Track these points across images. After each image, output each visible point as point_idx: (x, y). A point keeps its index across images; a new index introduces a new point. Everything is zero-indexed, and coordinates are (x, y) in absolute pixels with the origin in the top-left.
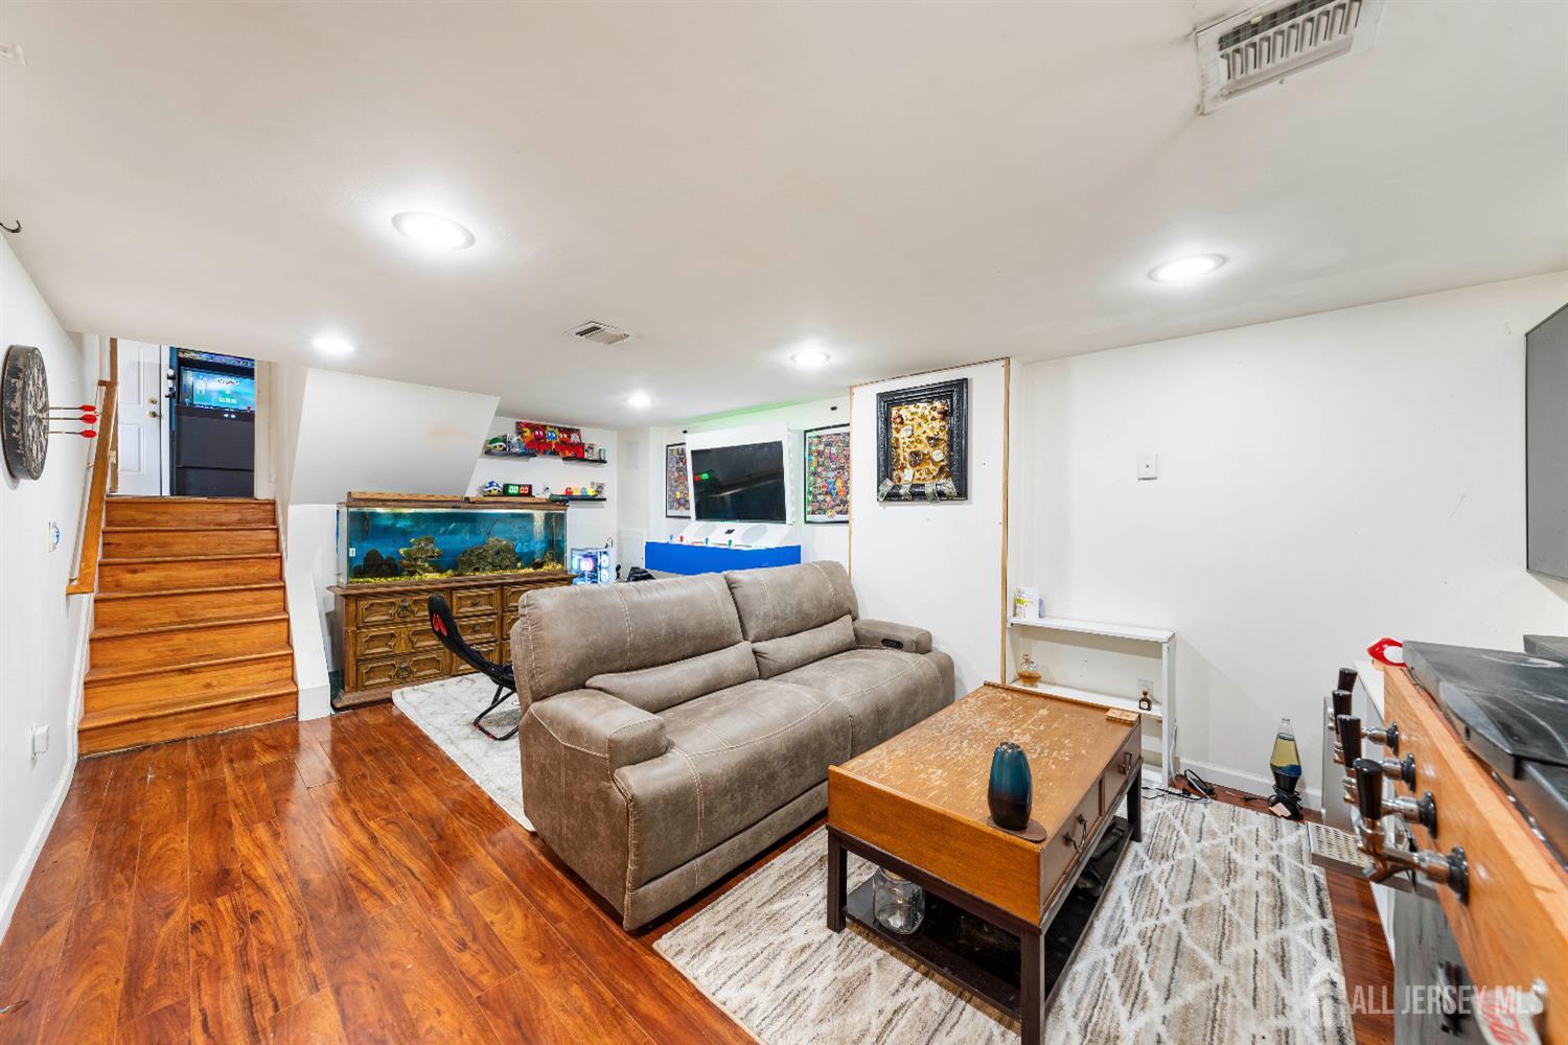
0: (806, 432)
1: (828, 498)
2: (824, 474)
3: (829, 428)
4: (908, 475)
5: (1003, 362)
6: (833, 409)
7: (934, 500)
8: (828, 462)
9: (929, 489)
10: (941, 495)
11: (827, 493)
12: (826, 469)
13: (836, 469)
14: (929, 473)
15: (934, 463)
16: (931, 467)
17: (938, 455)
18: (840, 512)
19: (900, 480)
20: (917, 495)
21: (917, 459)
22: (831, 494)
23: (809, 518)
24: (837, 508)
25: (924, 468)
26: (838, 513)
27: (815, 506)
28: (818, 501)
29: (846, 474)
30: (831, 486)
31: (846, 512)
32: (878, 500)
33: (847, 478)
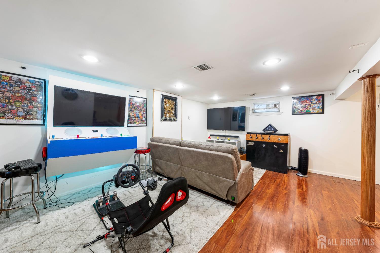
0: (130, 96)
1: (136, 119)
2: (135, 111)
4: (168, 115)
5: (181, 97)
6: (137, 92)
8: (136, 108)
9: (172, 119)
10: (174, 120)
11: (136, 117)
12: (136, 110)
13: (139, 110)
14: (172, 115)
15: (172, 113)
18: (141, 123)
19: (166, 116)
20: (170, 120)
21: (169, 112)
22: (137, 117)
23: (129, 125)
24: (140, 122)
27: (132, 121)
28: (133, 120)
29: (143, 112)
30: (137, 115)
31: (143, 123)
32: (161, 120)
33: (143, 113)
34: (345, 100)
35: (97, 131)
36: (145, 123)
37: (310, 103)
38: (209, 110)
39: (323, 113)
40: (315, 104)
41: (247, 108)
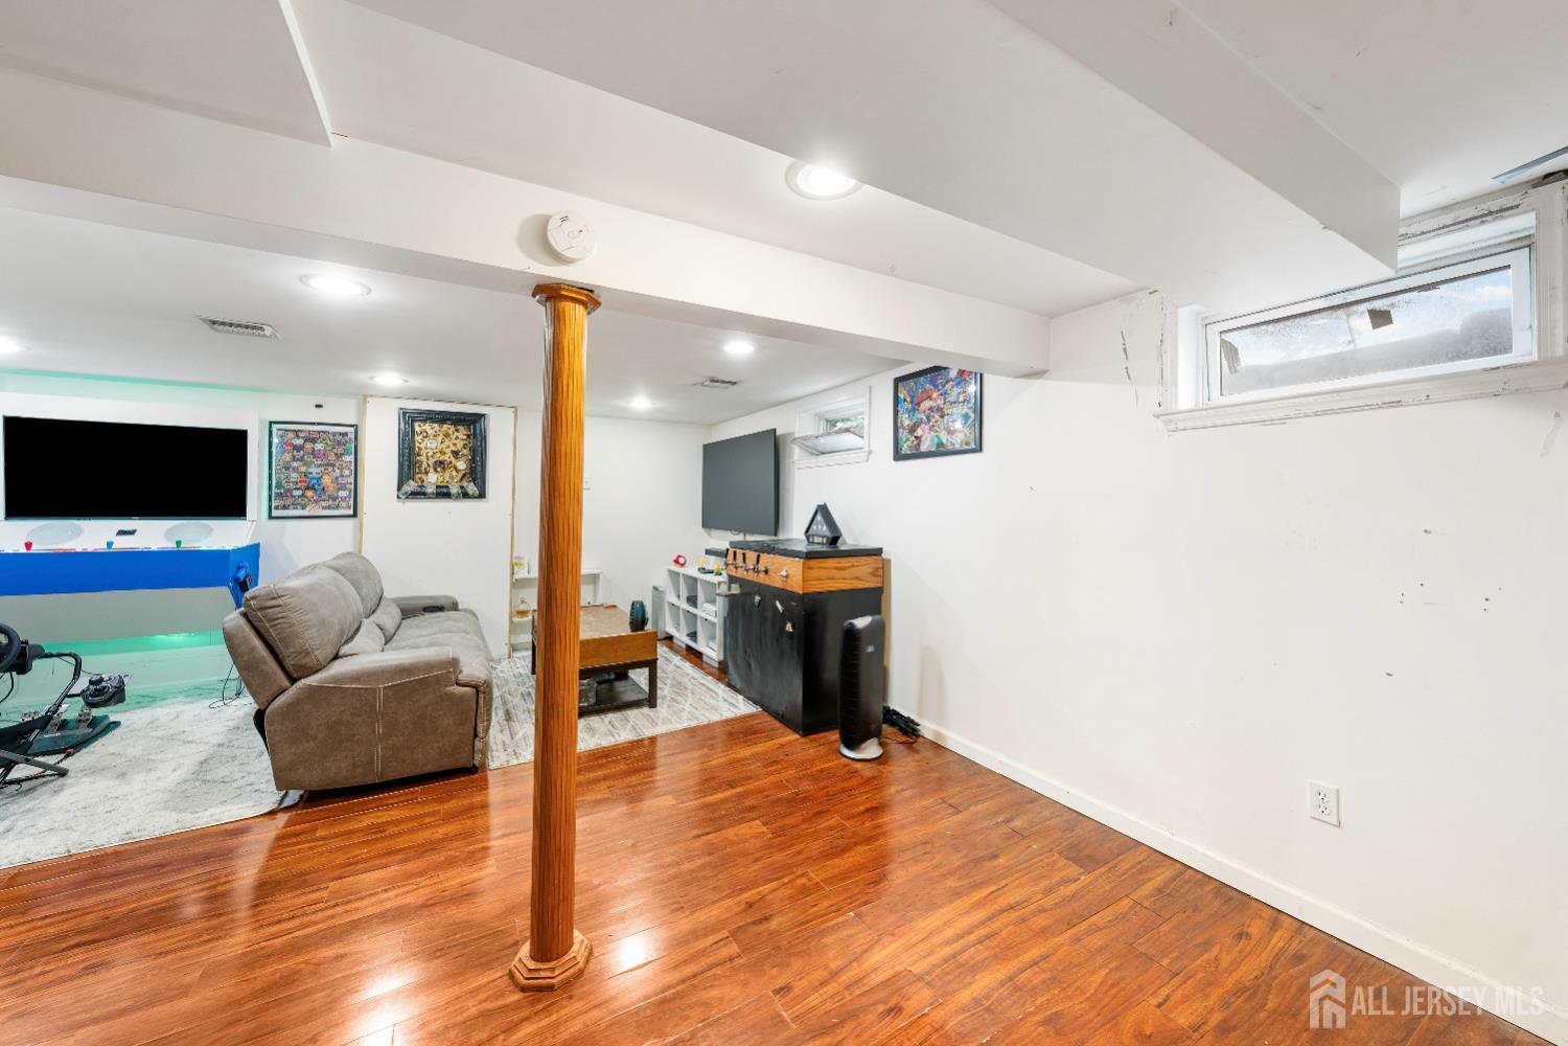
0: (271, 423)
1: (310, 493)
2: (303, 469)
3: (313, 424)
4: (433, 478)
5: (513, 410)
7: (457, 497)
8: (309, 458)
9: (454, 490)
10: (465, 495)
11: (308, 488)
12: (306, 465)
13: (320, 465)
14: (452, 477)
15: (457, 471)
16: (454, 473)
17: (462, 465)
18: (329, 507)
19: (423, 481)
20: (443, 493)
21: (440, 465)
22: (314, 489)
23: (275, 513)
24: (324, 504)
25: (447, 474)
26: (323, 508)
27: (289, 501)
28: (292, 496)
29: (337, 471)
30: (315, 481)
31: (337, 507)
32: (398, 497)
33: (338, 475)
34: (1046, 375)
35: (132, 533)
36: (350, 508)
37: (940, 402)
38: (710, 451)
39: (980, 449)
40: (954, 403)
41: (784, 435)
